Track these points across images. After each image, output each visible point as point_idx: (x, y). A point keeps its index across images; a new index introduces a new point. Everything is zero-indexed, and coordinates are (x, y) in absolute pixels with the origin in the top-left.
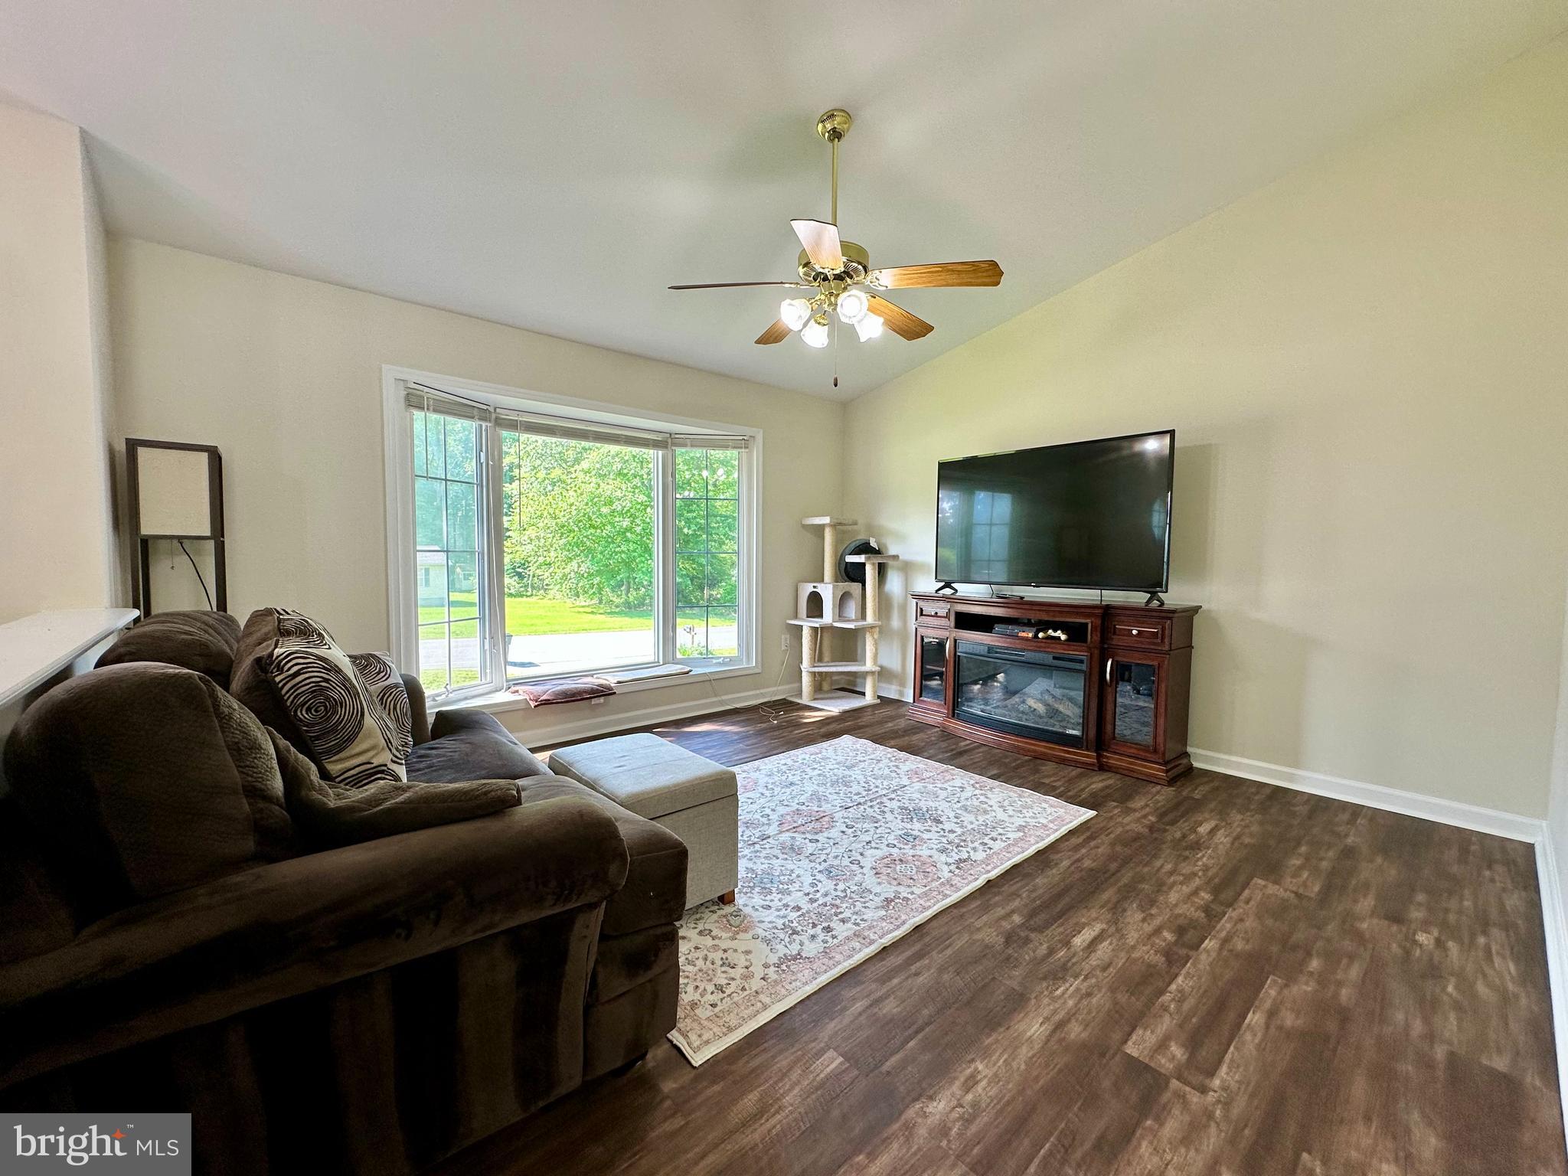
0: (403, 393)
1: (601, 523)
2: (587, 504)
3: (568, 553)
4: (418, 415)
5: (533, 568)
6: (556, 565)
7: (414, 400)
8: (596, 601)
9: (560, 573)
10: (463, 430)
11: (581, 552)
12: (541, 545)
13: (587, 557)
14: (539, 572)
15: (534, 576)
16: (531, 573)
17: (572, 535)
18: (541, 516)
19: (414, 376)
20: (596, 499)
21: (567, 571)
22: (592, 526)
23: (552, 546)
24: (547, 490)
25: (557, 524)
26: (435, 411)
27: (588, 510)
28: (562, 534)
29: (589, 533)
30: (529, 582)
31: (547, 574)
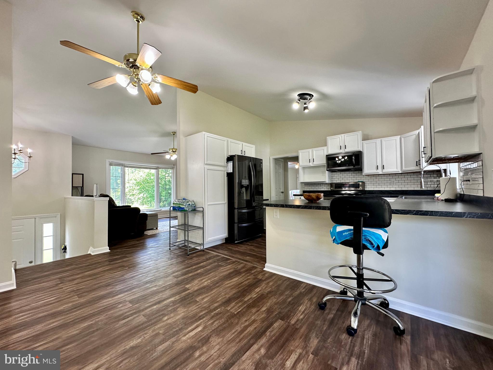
0: (109, 163)
1: (151, 181)
2: (146, 176)
3: (140, 191)
4: (111, 167)
5: (128, 196)
6: (136, 195)
7: (111, 164)
8: (149, 206)
9: (137, 197)
10: (119, 169)
11: (145, 191)
12: (131, 189)
13: (146, 192)
14: (130, 197)
15: (128, 199)
16: (127, 198)
17: (141, 185)
18: (131, 180)
19: (111, 161)
20: (149, 174)
21: (139, 197)
22: (148, 183)
23: (135, 189)
24: (133, 171)
25: (136, 182)
26: (114, 166)
27: (147, 178)
28: (138, 185)
29: (147, 185)
30: (127, 201)
31: (133, 198)
